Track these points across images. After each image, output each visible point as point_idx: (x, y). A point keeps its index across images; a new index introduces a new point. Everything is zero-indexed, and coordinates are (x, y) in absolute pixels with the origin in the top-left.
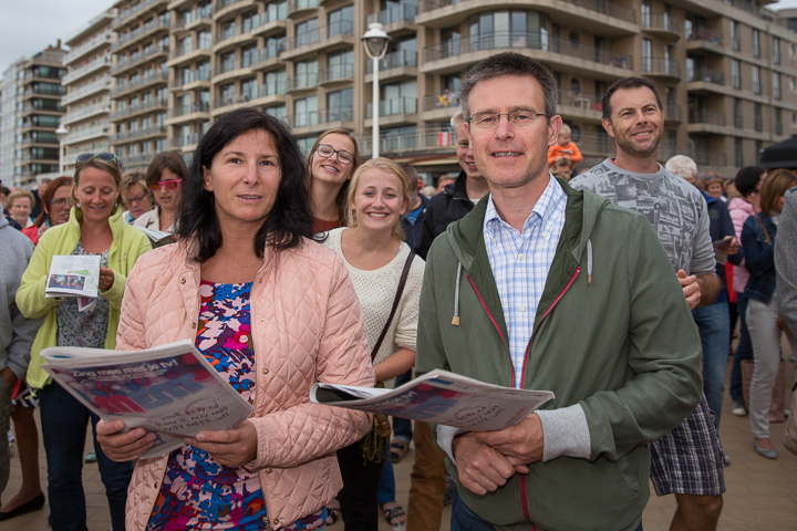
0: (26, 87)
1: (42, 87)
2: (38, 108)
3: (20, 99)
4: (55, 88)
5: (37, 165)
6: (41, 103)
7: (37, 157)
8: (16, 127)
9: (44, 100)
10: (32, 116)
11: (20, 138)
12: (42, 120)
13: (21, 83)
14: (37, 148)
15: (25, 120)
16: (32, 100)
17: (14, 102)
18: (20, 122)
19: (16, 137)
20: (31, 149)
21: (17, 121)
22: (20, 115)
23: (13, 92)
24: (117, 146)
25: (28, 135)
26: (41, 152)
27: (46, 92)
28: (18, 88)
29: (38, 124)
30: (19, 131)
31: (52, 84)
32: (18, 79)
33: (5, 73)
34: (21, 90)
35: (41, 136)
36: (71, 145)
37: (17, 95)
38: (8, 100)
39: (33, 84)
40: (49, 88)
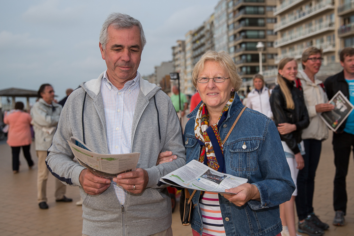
0: (234, 12)
1: (248, 9)
2: (246, 25)
3: (231, 22)
4: (256, 9)
5: (246, 67)
6: (247, 21)
7: (247, 61)
8: (229, 42)
9: (250, 19)
10: (240, 32)
11: (232, 50)
12: (249, 33)
13: (230, 10)
14: (246, 55)
15: (235, 36)
16: (240, 21)
17: (225, 25)
18: (232, 38)
19: (229, 49)
20: (241, 56)
21: (228, 38)
22: (231, 33)
23: (224, 18)
24: (344, 39)
25: (238, 47)
26: (249, 57)
27: (251, 13)
28: (228, 15)
29: (246, 37)
30: (232, 44)
31: (254, 6)
32: (228, 8)
33: (216, 8)
34: (231, 15)
35: (249, 45)
36: (282, 47)
37: (228, 19)
38: (220, 26)
39: (240, 9)
40: (252, 9)
